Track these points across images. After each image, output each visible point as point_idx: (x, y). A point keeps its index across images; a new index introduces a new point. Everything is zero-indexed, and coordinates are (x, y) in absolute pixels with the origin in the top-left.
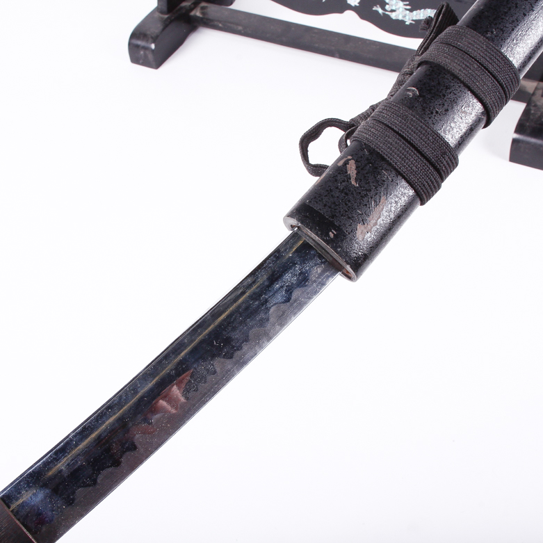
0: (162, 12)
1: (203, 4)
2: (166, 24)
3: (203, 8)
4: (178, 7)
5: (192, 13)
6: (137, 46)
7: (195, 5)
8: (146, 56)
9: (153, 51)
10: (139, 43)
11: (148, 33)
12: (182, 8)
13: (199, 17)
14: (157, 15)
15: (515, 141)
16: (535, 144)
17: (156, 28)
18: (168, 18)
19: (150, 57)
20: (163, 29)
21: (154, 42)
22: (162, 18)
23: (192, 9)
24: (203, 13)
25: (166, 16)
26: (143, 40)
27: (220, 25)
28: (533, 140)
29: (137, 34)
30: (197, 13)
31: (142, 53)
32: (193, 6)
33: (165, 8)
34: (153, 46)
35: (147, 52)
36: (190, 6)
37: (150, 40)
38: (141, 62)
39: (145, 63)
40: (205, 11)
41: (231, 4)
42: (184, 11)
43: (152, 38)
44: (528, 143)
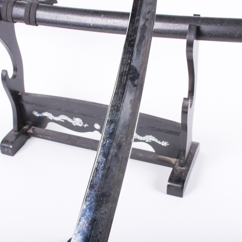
0: (15, 132)
1: (33, 127)
2: (17, 136)
3: (33, 129)
4: (22, 129)
5: (28, 131)
6: (4, 147)
7: (30, 127)
8: (8, 151)
9: (11, 149)
10: (5, 145)
11: (9, 141)
12: (24, 129)
13: (31, 133)
14: (13, 133)
15: (168, 186)
16: (177, 187)
17: (12, 139)
18: (18, 134)
19: (10, 151)
20: (16, 139)
21: (12, 145)
22: (15, 134)
23: (28, 130)
24: (33, 131)
25: (17, 133)
26: (7, 144)
27: (41, 136)
28: (176, 185)
29: (5, 141)
30: (31, 131)
31: (6, 150)
32: (29, 128)
33: (16, 129)
34: (11, 147)
35: (9, 149)
36: (27, 128)
37: (10, 144)
38: (6, 153)
39: (8, 154)
40: (34, 130)
41: (46, 127)
42: (25, 131)
43: (11, 143)
44: (174, 186)
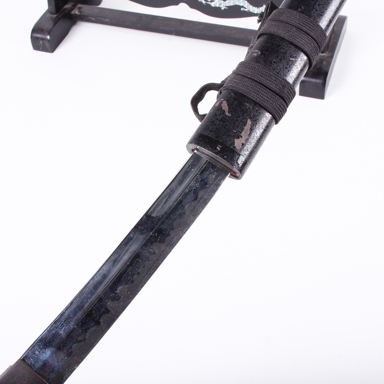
0: (52, 13)
1: (79, 5)
2: (56, 22)
3: (79, 8)
4: (63, 9)
5: (73, 12)
6: (38, 38)
7: (74, 6)
8: (44, 44)
9: (49, 40)
10: (38, 35)
11: (44, 28)
12: (65, 9)
13: (77, 15)
14: (48, 15)
15: (302, 82)
16: (315, 82)
17: (48, 25)
18: (56, 17)
19: (47, 44)
20: (55, 25)
21: (49, 34)
22: (52, 17)
23: (72, 10)
24: (80, 12)
25: (55, 16)
26: (41, 33)
27: (93, 19)
28: (314, 80)
29: (37, 29)
30: (76, 12)
31: (41, 42)
32: (72, 7)
33: (54, 10)
34: (48, 37)
35: (45, 42)
36: (70, 7)
37: (46, 33)
38: (41, 49)
39: (44, 49)
40: (82, 10)
41: (100, 4)
42: (67, 11)
43: (47, 31)
44: (311, 82)
